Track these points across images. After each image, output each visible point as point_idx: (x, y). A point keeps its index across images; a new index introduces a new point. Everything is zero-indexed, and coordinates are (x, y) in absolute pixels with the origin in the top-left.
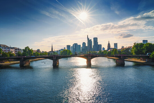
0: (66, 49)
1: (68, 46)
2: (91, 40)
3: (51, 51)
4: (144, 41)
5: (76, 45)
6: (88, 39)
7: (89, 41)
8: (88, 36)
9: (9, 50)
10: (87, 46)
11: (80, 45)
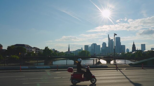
0: (84, 49)
1: (86, 47)
2: (112, 40)
3: (68, 51)
5: (94, 45)
6: (109, 39)
7: (110, 41)
8: (108, 35)
9: (31, 49)
10: (108, 46)
11: (99, 46)
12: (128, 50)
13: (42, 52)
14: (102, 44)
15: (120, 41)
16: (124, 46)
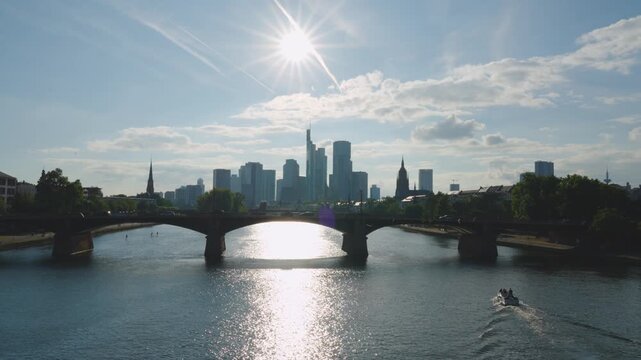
1: (221, 175)
2: (322, 150)
3: (145, 191)
4: (539, 165)
5: (253, 169)
6: (310, 146)
7: (316, 157)
8: (308, 132)
10: (305, 175)
11: (273, 173)
12: (375, 189)
13: (34, 193)
14: (284, 166)
15: (350, 157)
16: (363, 176)
